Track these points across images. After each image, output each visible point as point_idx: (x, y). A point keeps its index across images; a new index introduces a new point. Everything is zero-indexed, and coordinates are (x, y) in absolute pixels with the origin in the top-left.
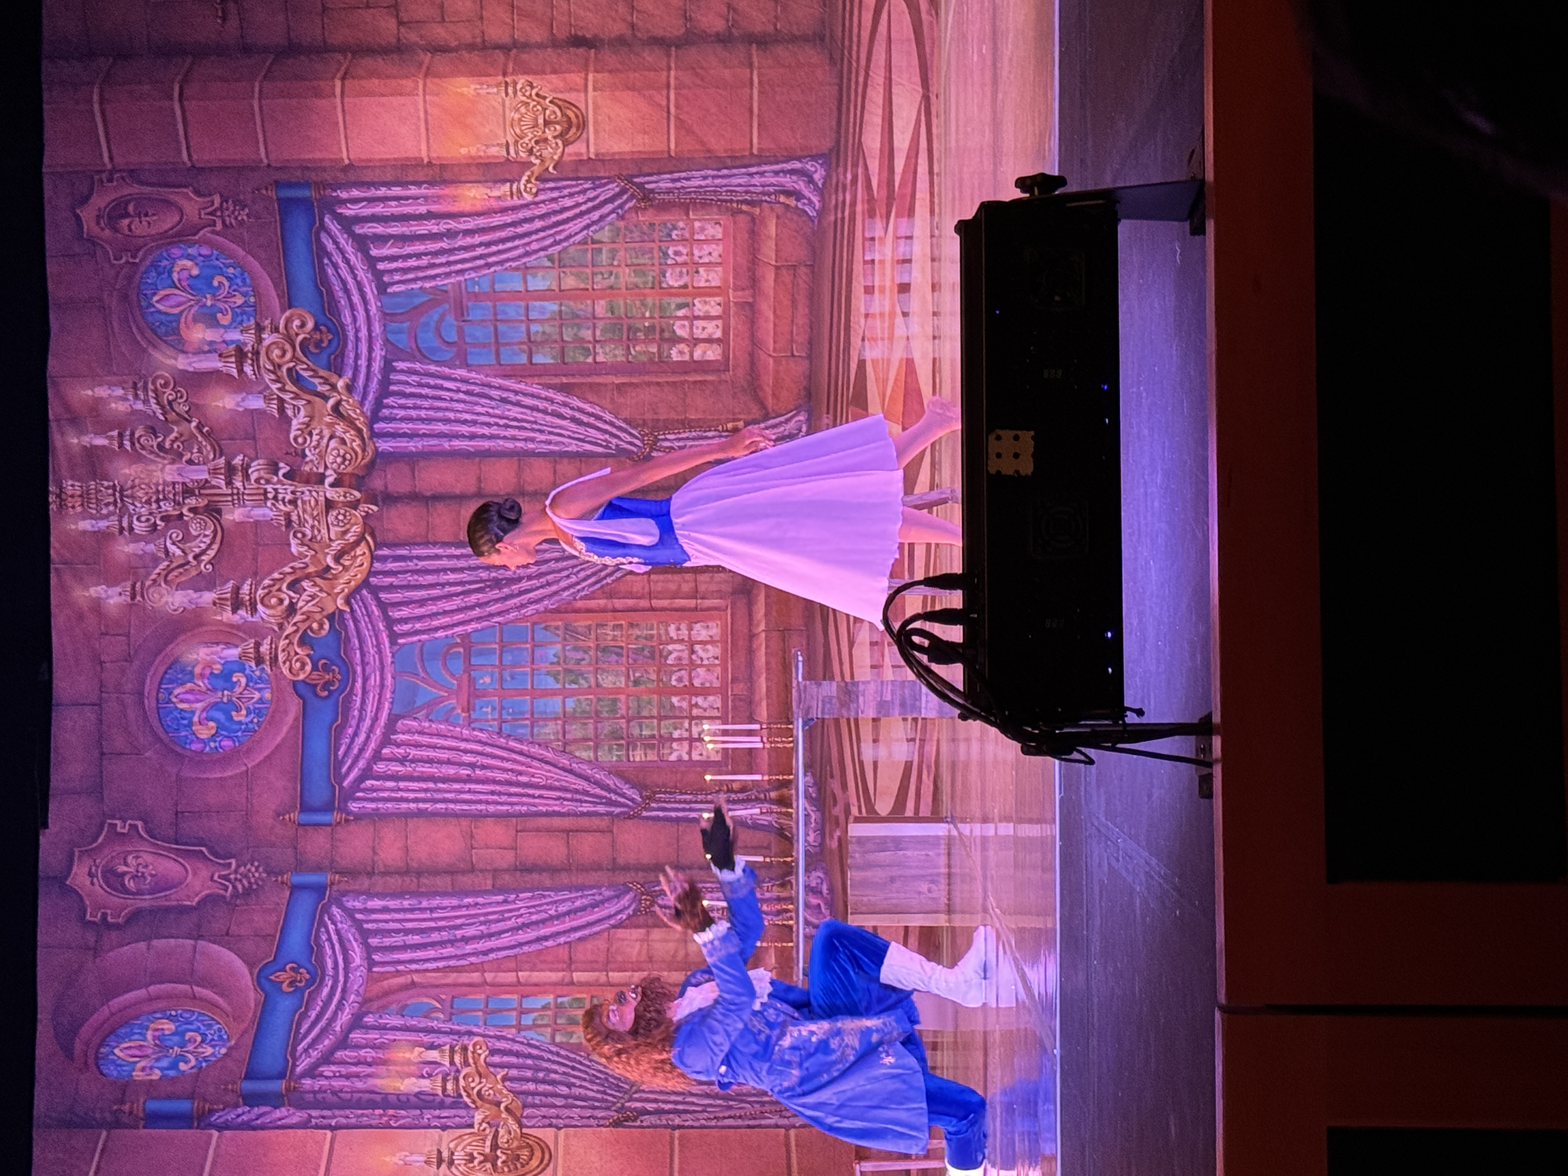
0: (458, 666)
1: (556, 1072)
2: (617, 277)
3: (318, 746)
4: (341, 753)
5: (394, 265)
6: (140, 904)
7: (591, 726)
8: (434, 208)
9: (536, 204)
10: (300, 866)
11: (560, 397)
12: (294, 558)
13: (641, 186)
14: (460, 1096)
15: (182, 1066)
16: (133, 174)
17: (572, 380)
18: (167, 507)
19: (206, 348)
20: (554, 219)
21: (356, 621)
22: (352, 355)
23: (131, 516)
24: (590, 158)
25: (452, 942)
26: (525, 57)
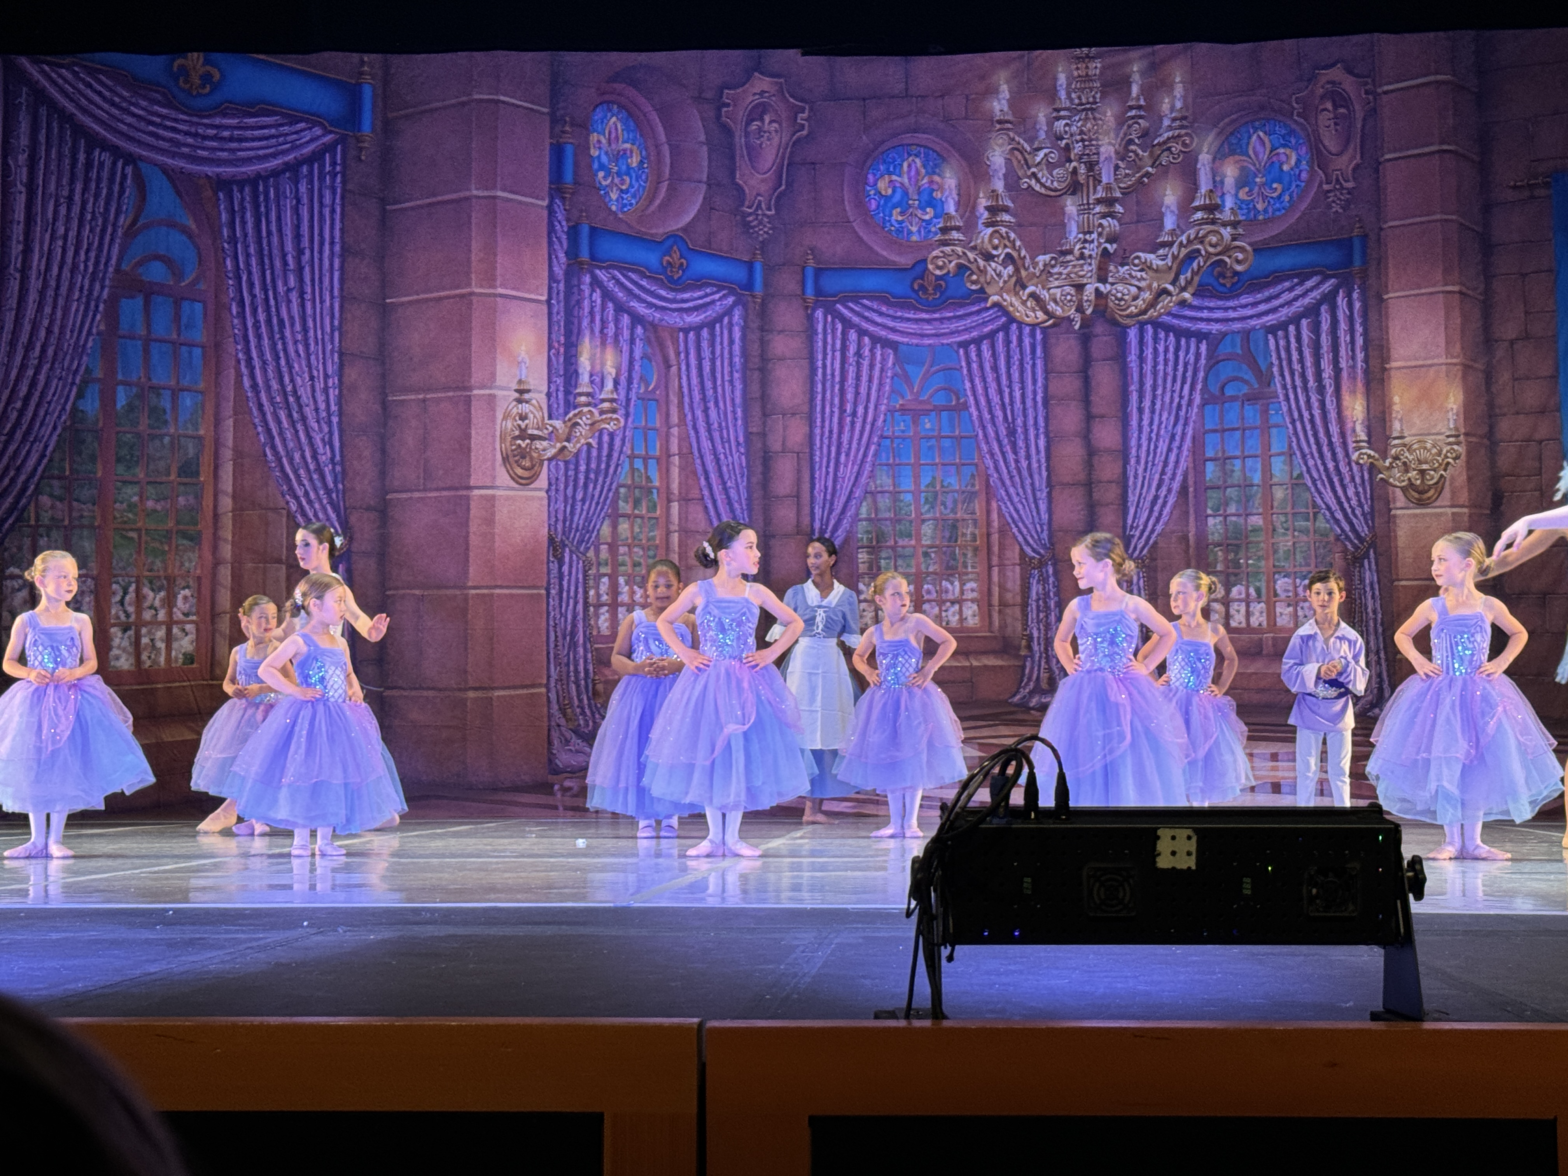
0: (940, 400)
1: (594, 488)
2: (1285, 534)
3: (871, 282)
4: (865, 302)
5: (1293, 340)
6: (737, 134)
7: (887, 515)
8: (1345, 374)
9: (1349, 464)
10: (769, 269)
11: (1176, 486)
12: (1033, 258)
13: (1366, 556)
14: (575, 407)
15: (601, 174)
16: (1372, 112)
17: (1191, 495)
18: (1078, 148)
19: (1218, 179)
20: (1336, 480)
21: (978, 312)
22: (1212, 305)
23: (1069, 118)
24: (1390, 510)
25: (704, 399)
26: (1483, 451)
